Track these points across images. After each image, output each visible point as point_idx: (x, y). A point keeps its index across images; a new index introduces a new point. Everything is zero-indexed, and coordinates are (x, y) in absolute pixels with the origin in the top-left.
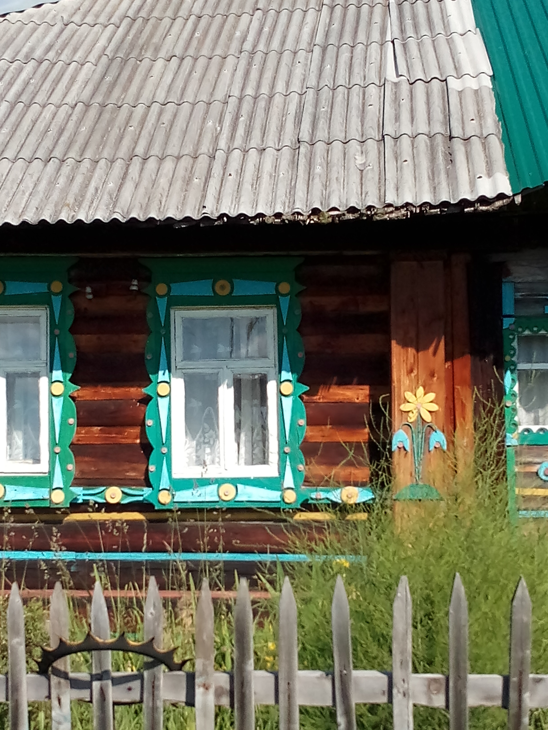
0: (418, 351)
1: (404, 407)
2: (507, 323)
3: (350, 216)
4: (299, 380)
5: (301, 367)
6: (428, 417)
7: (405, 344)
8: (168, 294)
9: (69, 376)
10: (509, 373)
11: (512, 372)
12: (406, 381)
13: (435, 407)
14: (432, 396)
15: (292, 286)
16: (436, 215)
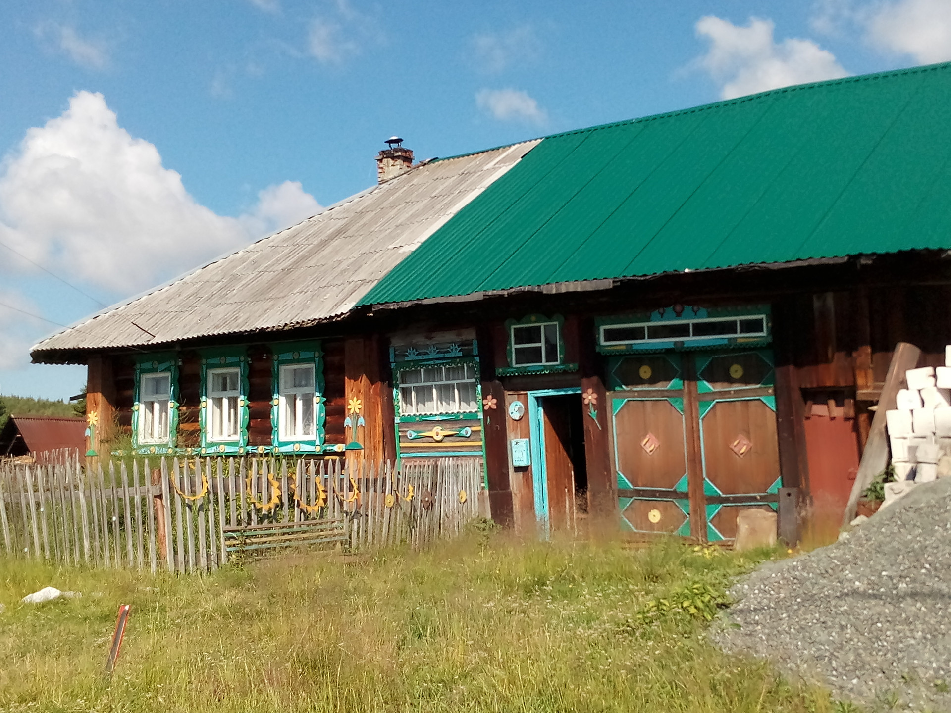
0: (355, 381)
1: (349, 407)
2: (393, 365)
3: (298, 326)
4: (323, 396)
5: (323, 390)
6: (358, 411)
7: (350, 379)
8: (278, 359)
9: (246, 397)
10: (395, 389)
11: (397, 389)
12: (351, 395)
13: (360, 406)
14: (359, 401)
15: (319, 353)
16: (325, 323)
